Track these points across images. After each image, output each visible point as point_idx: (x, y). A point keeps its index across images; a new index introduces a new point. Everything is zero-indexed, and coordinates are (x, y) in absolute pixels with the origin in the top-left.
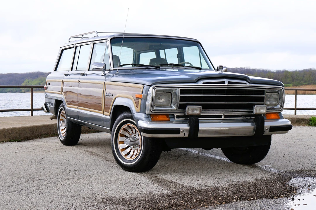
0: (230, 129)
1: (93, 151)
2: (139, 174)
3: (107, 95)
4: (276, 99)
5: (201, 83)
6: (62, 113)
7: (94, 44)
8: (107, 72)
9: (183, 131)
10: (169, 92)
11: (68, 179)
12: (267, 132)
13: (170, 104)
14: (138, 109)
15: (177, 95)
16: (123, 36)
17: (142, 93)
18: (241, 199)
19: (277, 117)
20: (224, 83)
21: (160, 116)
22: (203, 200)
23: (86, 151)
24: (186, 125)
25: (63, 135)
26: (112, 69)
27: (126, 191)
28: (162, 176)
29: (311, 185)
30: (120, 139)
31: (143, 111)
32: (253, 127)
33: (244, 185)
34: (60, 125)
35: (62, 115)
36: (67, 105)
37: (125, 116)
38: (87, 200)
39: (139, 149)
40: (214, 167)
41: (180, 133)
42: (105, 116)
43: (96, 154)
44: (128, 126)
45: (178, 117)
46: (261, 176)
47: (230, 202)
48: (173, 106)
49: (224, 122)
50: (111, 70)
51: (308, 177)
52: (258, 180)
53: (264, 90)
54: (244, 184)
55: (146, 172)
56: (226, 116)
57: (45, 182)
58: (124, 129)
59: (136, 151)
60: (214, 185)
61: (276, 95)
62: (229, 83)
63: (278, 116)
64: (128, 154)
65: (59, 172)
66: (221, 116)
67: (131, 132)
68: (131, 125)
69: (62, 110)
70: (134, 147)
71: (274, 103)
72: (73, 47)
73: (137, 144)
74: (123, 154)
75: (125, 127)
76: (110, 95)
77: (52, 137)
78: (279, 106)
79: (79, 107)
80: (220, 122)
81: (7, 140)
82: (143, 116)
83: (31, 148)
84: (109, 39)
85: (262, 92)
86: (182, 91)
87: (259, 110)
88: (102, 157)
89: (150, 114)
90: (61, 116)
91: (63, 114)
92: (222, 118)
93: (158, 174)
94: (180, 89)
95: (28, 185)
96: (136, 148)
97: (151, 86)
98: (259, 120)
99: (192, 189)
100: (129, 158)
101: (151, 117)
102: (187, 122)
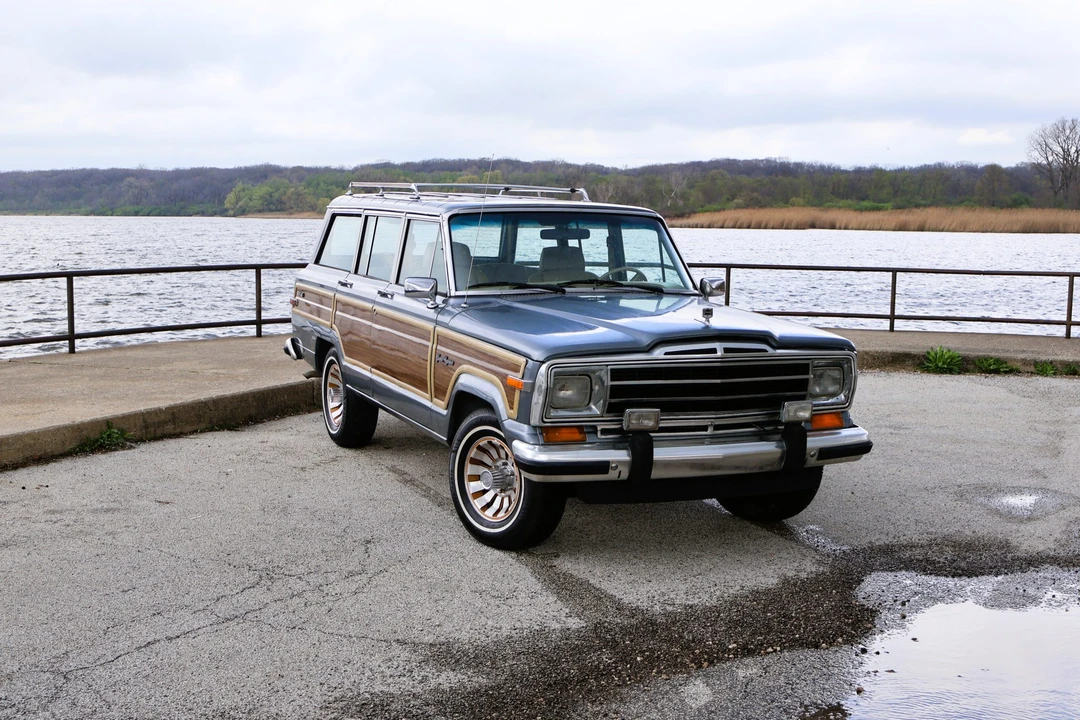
0: (726, 458)
1: (406, 470)
2: (514, 554)
3: (441, 359)
4: (835, 381)
5: (659, 353)
6: (332, 370)
7: (409, 221)
8: (439, 299)
9: (617, 467)
10: (586, 374)
11: (351, 574)
12: (812, 462)
13: (587, 402)
14: (511, 411)
15: (603, 382)
16: (482, 210)
17: (523, 378)
18: (746, 651)
19: (836, 422)
20: (714, 351)
21: (564, 430)
22: (658, 657)
23: (390, 470)
24: (624, 452)
25: (336, 421)
26: (453, 293)
27: (483, 620)
28: (567, 565)
29: (909, 601)
30: (470, 469)
31: (524, 417)
32: (780, 450)
33: (754, 600)
34: (329, 398)
35: (332, 374)
36: (346, 358)
37: (481, 418)
38: (397, 649)
39: (514, 497)
40: (687, 533)
41: (610, 471)
42: (434, 408)
43: (412, 482)
44: (490, 443)
45: (604, 432)
46: (796, 564)
47: (720, 660)
48: (593, 407)
49: (712, 443)
50: (450, 297)
51: (904, 572)
52: (786, 581)
53: (808, 364)
54: (756, 594)
55: (531, 550)
56: (717, 427)
57: (299, 586)
58: (480, 448)
59: (506, 500)
60: (685, 597)
61: (837, 372)
62: (726, 350)
63: (840, 419)
64: (489, 505)
65: (329, 547)
66: (705, 428)
67: (496, 456)
68: (496, 441)
69: (332, 362)
70: (502, 491)
71: (832, 389)
72: (360, 216)
73: (509, 485)
74: (478, 504)
75: (481, 444)
76: (447, 362)
77: (310, 412)
78: (842, 397)
79: (373, 370)
81: (203, 426)
82: (524, 430)
83: (261, 458)
84: (446, 216)
85: (803, 368)
86: (617, 374)
87: (796, 411)
88: (427, 493)
89: (541, 427)
90: (330, 378)
91: (336, 373)
92: (707, 431)
93: (557, 556)
94: (611, 370)
95: (259, 595)
96: (508, 493)
97: (543, 362)
98: (794, 435)
99: (634, 612)
100: (491, 515)
101: (541, 434)
102: (627, 444)
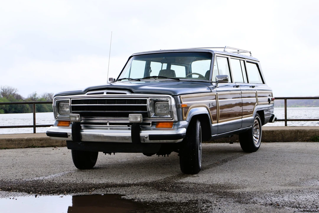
5: (85, 95)
19: (169, 126)
20: (103, 93)
21: (64, 122)
53: (146, 100)
62: (107, 93)
80: (107, 129)
86: (74, 102)
92: (107, 125)
94: (72, 100)
101: (58, 123)
